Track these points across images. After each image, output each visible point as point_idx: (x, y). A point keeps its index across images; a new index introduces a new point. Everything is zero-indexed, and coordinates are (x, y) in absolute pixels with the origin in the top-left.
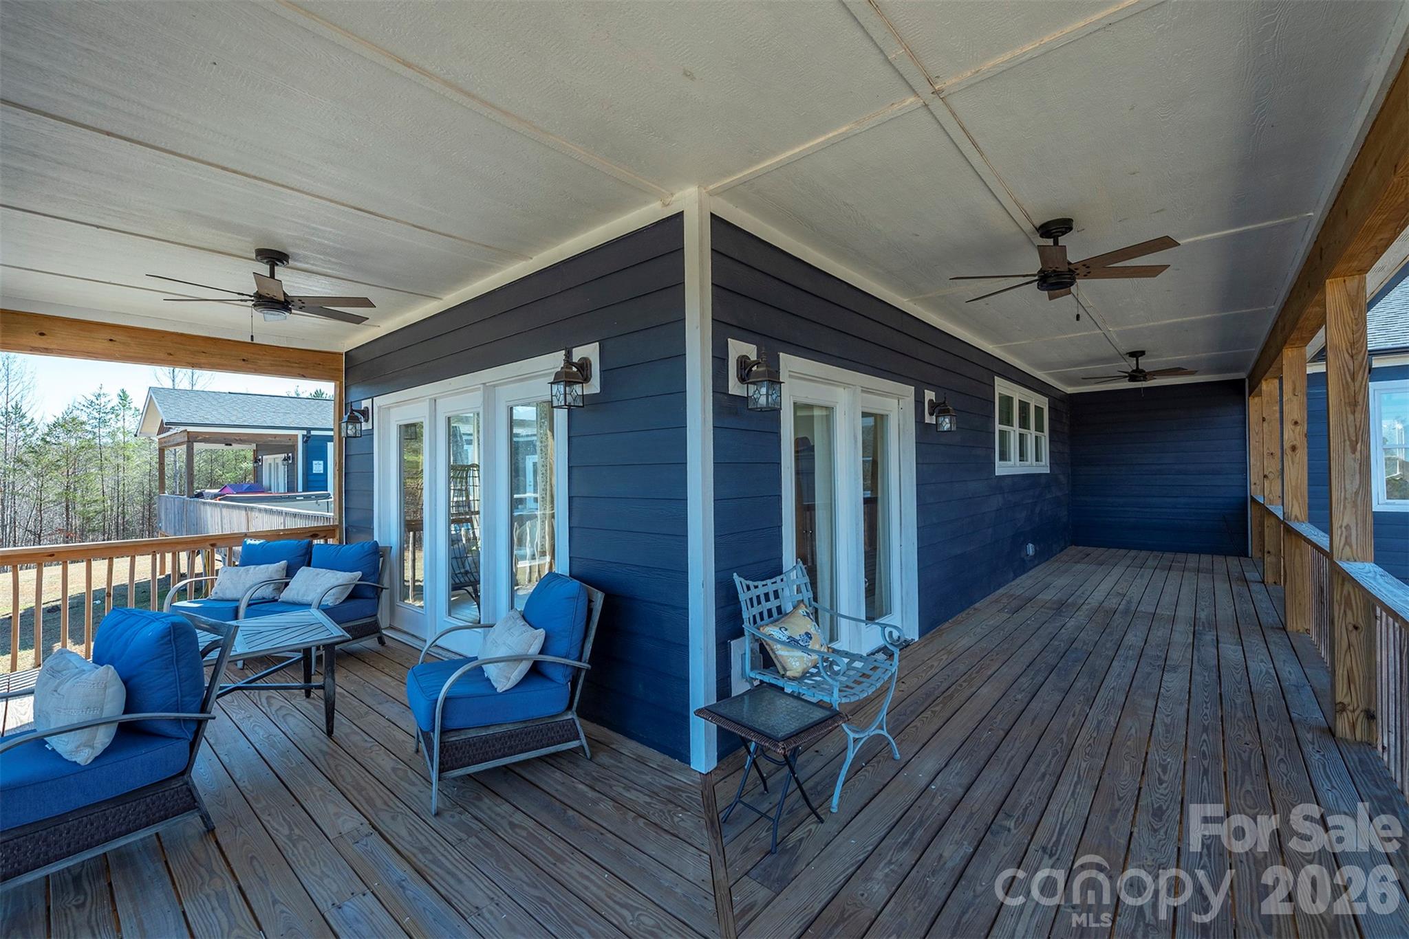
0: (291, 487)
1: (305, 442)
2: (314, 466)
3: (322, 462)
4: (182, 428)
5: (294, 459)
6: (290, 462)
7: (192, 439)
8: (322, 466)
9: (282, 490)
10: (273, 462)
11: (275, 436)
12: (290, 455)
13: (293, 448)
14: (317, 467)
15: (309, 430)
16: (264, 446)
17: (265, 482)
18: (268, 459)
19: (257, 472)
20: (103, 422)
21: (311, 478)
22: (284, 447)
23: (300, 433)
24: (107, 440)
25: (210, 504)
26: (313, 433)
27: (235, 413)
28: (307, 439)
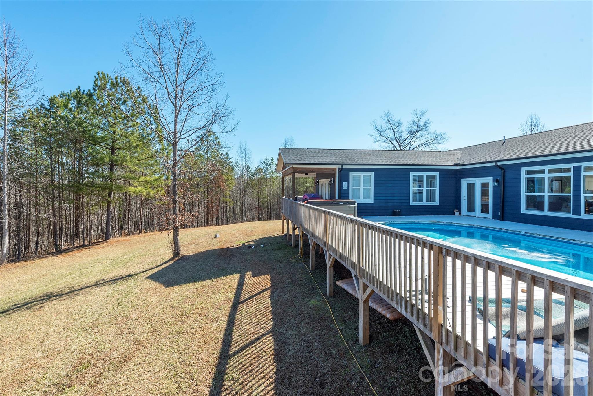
0: (333, 197)
1: (340, 172)
2: (344, 185)
3: (347, 183)
4: (291, 166)
5: (334, 181)
6: (332, 183)
7: (295, 171)
8: (347, 185)
9: (327, 198)
10: (324, 182)
11: (327, 169)
12: (332, 179)
13: (334, 176)
14: (345, 186)
15: (342, 165)
16: (320, 174)
17: (320, 193)
18: (321, 181)
19: (316, 188)
20: (267, 169)
21: (342, 191)
22: (330, 175)
23: (337, 167)
24: (268, 176)
25: (303, 205)
26: (344, 167)
27: (310, 157)
28: (341, 170)
